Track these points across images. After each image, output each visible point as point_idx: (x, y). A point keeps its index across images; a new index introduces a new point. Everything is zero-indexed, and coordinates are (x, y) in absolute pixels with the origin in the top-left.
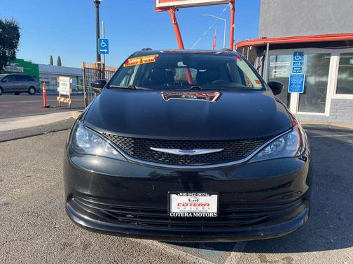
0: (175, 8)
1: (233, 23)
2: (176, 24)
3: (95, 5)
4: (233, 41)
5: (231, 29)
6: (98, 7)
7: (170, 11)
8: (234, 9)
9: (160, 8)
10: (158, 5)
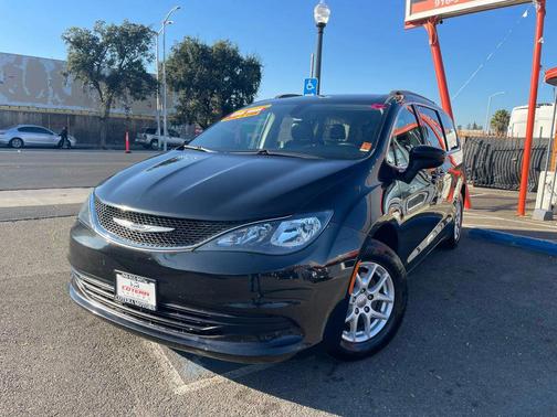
0: (437, 20)
1: (541, 35)
2: (436, 44)
3: (317, 29)
4: (539, 67)
5: (536, 46)
6: (321, 32)
7: (428, 26)
8: (543, 10)
9: (411, 22)
10: (409, 18)
